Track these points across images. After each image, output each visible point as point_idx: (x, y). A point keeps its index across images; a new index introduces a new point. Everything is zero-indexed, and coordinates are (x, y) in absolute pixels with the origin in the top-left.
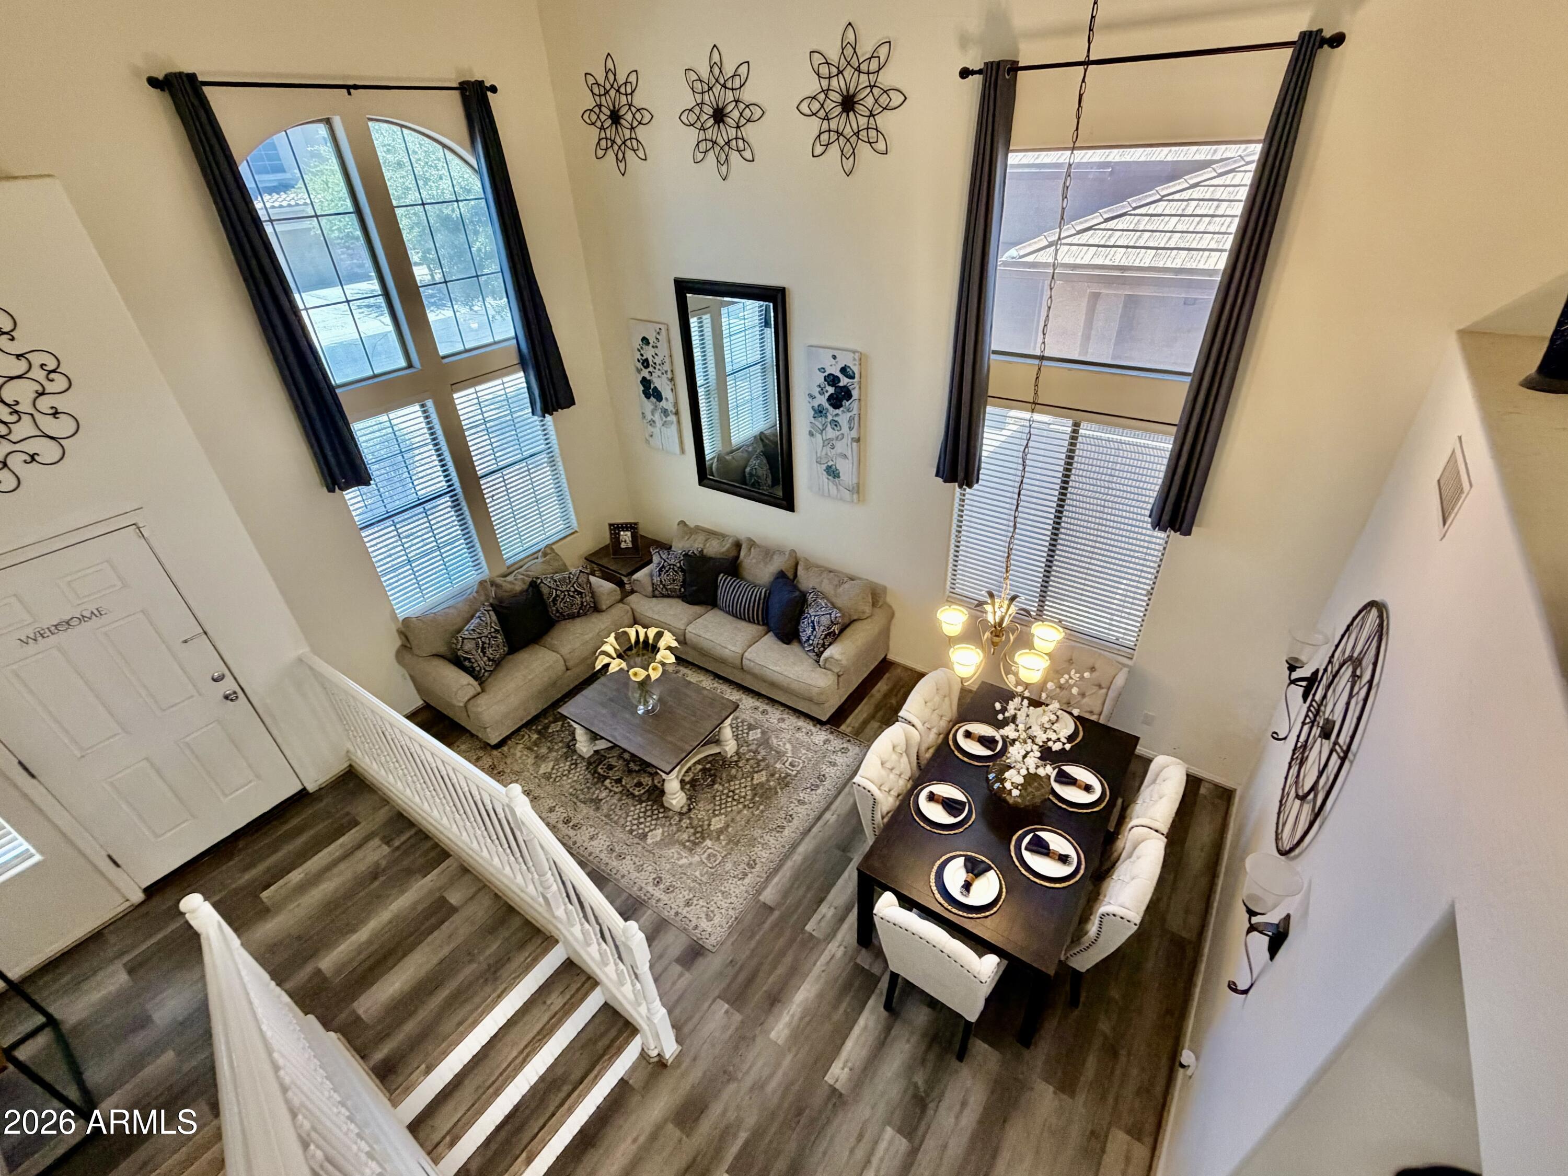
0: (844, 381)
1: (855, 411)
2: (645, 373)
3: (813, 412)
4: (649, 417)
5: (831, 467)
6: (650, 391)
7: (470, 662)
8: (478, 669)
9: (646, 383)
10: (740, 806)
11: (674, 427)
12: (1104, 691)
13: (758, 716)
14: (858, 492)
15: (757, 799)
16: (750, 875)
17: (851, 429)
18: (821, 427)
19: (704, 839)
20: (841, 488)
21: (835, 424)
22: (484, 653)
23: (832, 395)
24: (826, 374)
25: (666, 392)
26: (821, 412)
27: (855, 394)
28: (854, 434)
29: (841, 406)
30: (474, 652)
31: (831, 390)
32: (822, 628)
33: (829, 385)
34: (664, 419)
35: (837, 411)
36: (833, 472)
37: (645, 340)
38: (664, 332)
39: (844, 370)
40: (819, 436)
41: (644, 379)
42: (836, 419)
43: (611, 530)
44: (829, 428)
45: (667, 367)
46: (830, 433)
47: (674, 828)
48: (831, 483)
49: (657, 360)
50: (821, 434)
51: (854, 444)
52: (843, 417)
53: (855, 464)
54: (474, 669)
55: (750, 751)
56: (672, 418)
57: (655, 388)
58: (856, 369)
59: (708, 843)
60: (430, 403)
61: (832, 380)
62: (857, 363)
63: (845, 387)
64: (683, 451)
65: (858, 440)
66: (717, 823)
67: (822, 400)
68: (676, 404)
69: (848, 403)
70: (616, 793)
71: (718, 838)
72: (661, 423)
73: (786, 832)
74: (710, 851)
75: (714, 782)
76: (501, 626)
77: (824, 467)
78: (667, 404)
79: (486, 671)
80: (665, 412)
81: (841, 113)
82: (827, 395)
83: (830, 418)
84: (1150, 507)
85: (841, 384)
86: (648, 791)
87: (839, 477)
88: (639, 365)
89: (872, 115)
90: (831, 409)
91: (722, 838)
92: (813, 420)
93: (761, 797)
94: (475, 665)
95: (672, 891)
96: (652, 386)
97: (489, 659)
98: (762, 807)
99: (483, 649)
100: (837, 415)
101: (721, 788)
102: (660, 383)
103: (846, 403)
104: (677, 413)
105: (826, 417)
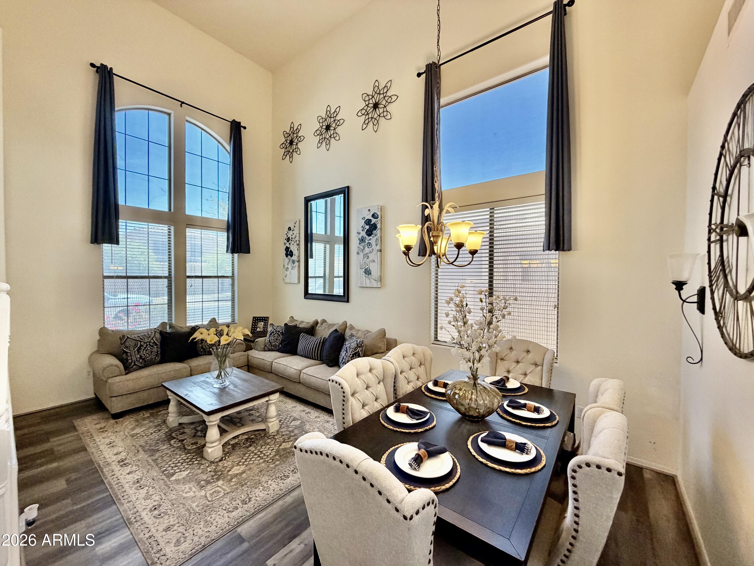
0: (374, 221)
1: (379, 235)
2: (288, 245)
3: (359, 241)
4: (286, 266)
5: (367, 269)
6: (289, 253)
7: (127, 355)
8: (130, 361)
9: (287, 249)
10: (261, 461)
11: (296, 269)
12: (540, 368)
13: (303, 414)
14: (381, 281)
15: (277, 457)
16: (240, 509)
17: (376, 245)
18: (362, 248)
19: (218, 479)
20: (372, 280)
21: (369, 244)
22: (139, 352)
23: (368, 229)
24: (365, 220)
25: (295, 252)
26: (363, 240)
27: (379, 226)
28: (378, 247)
29: (372, 234)
30: (132, 349)
31: (367, 227)
32: (351, 350)
33: (367, 225)
34: (293, 265)
35: (370, 237)
36: (368, 272)
37: (290, 229)
38: (297, 223)
39: (373, 216)
40: (361, 253)
41: (287, 247)
42: (369, 242)
43: (253, 320)
44: (366, 248)
45: (297, 239)
46: (367, 250)
47: (200, 471)
48: (367, 279)
49: (293, 237)
50: (363, 252)
51: (379, 253)
52: (373, 240)
53: (379, 264)
54: (127, 360)
55: (288, 431)
56: (296, 264)
57: (291, 250)
58: (379, 213)
59: (220, 483)
60: (172, 228)
61: (368, 222)
62: (379, 210)
63: (374, 223)
64: (299, 282)
65: (381, 251)
66: (236, 470)
67: (363, 234)
68: (299, 256)
69: (375, 232)
70: (174, 447)
71: (230, 480)
72: (291, 268)
73: (288, 481)
74: (218, 488)
75: (250, 446)
76: (161, 343)
77: (363, 270)
78: (295, 258)
79: (135, 365)
80: (293, 262)
81: (373, 110)
82: (366, 230)
83: (367, 242)
84: (542, 244)
85: (372, 223)
86: (198, 447)
87: (371, 274)
88: (286, 241)
89: (385, 107)
90: (367, 237)
91: (234, 480)
92: (359, 246)
93: (280, 456)
94: (129, 358)
95: (162, 517)
96: (290, 250)
97: (141, 357)
98: (277, 463)
99: (140, 348)
100: (370, 239)
101: (254, 449)
102: (293, 248)
103: (374, 232)
104: (299, 261)
105: (365, 242)
